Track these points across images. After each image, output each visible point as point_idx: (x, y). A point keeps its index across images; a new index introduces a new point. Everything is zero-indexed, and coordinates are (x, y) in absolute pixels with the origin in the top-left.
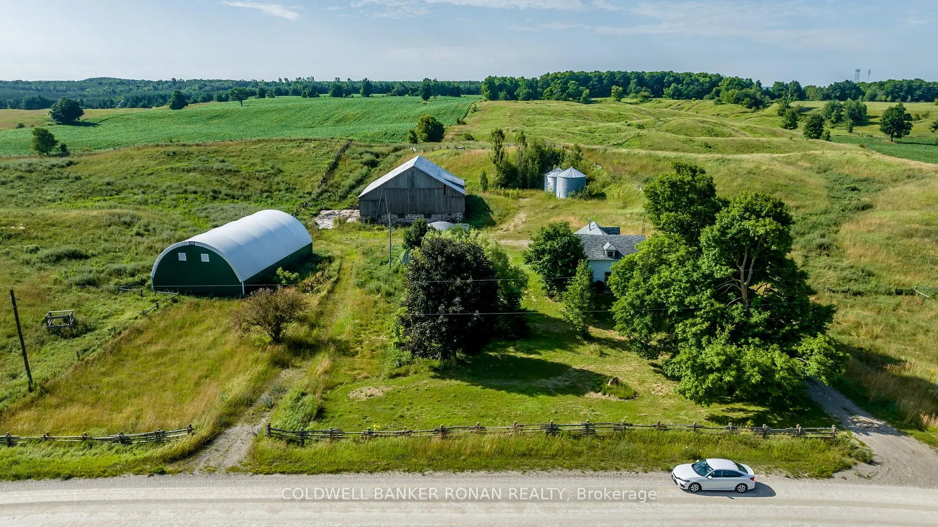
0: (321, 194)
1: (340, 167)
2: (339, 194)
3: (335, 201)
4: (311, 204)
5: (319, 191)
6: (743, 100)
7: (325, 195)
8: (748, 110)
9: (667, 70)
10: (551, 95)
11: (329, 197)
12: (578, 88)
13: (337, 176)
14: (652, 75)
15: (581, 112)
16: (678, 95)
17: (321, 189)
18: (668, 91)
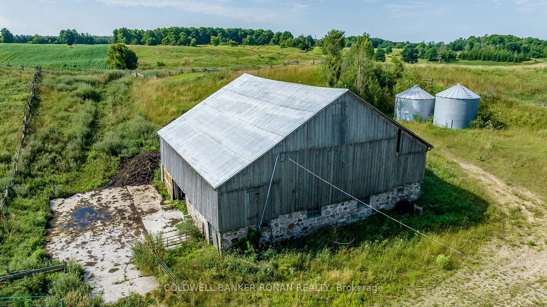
0: (32, 159)
1: (45, 103)
2: (71, 154)
3: (69, 170)
4: (24, 188)
5: (26, 152)
6: (298, 45)
7: (45, 159)
8: (303, 51)
9: (238, 28)
10: (168, 42)
11: (53, 161)
12: (187, 37)
13: (47, 118)
14: (230, 31)
15: (212, 50)
16: (252, 43)
17: (29, 148)
18: (245, 40)
